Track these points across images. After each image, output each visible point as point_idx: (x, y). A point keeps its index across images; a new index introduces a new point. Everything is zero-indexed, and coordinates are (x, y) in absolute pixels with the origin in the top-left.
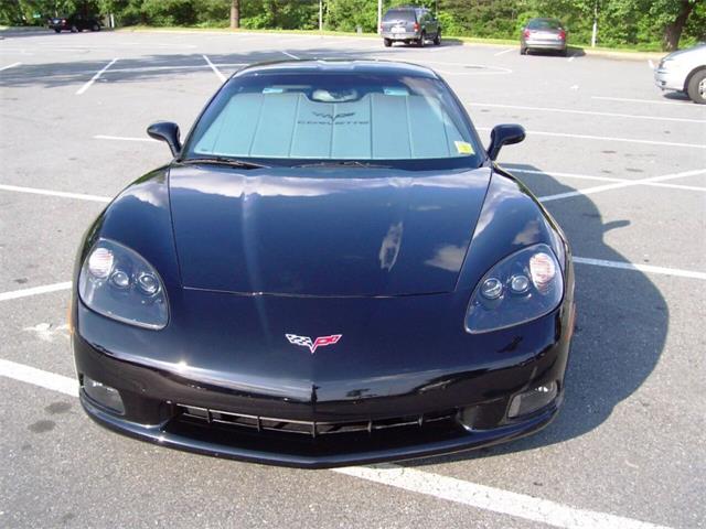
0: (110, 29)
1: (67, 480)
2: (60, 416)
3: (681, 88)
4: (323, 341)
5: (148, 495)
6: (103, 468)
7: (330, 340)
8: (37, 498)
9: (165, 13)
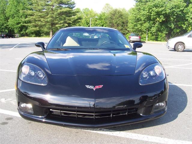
0: (17, 37)
1: (13, 137)
2: (10, 121)
3: (174, 48)
4: (97, 87)
5: (40, 141)
6: (25, 134)
7: (100, 87)
8: (3, 142)
9: (32, 33)
